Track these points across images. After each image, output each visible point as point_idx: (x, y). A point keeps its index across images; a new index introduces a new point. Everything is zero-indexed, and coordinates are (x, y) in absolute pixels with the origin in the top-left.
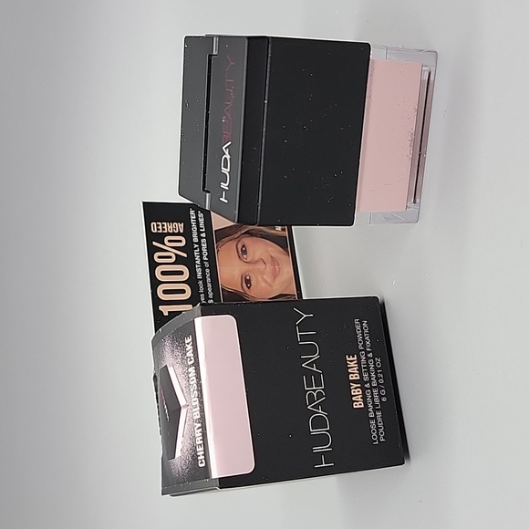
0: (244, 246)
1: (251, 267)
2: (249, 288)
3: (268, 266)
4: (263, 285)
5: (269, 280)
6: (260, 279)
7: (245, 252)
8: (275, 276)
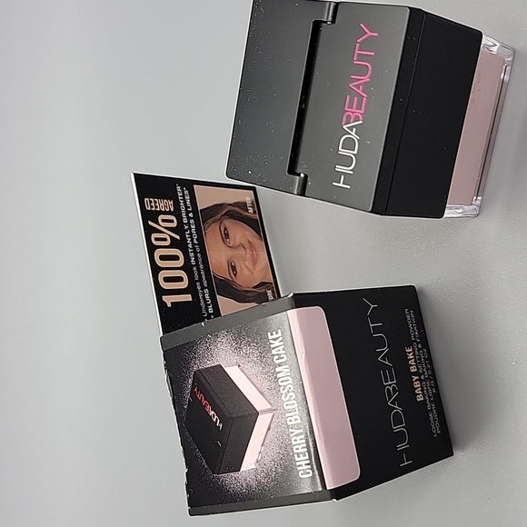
0: (225, 229)
1: (233, 252)
2: (235, 275)
3: (248, 250)
4: (246, 272)
5: (250, 267)
6: (243, 266)
7: (227, 236)
8: (255, 262)
